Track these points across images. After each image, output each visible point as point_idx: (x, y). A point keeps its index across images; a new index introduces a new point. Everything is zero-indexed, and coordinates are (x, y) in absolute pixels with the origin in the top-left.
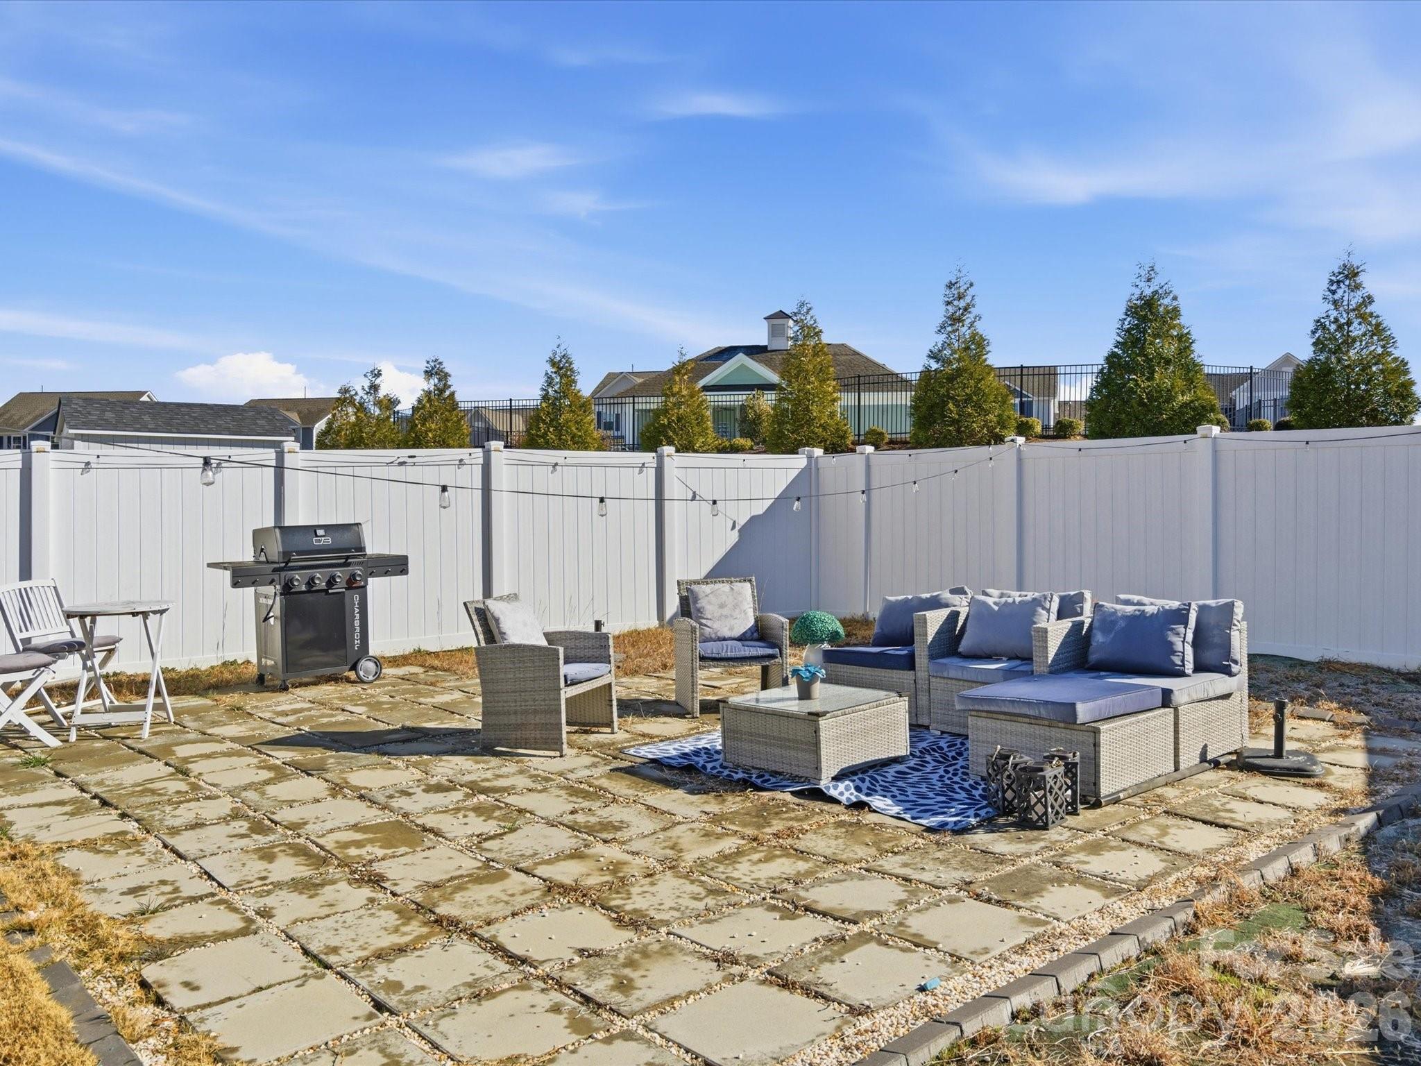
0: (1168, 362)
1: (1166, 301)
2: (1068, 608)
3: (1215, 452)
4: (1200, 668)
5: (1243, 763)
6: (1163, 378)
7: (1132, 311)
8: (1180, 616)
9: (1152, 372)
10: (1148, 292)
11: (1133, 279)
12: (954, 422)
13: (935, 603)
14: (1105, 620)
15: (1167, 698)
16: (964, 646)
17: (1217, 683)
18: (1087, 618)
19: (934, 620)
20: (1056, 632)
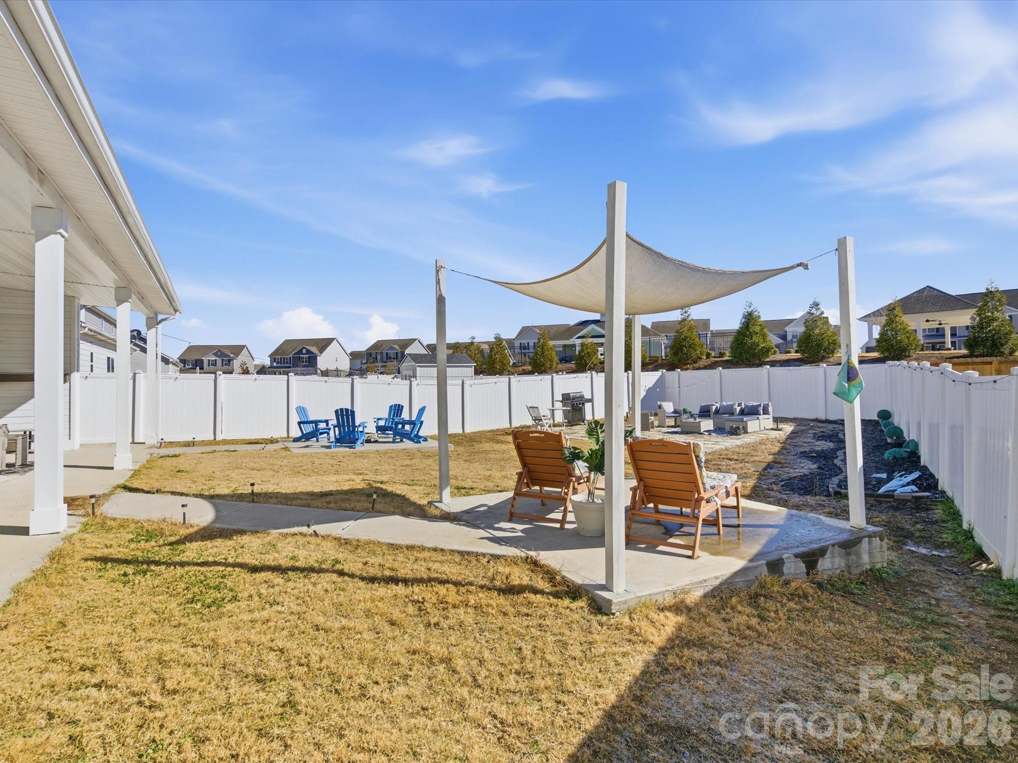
0: (757, 333)
1: (756, 313)
2: (739, 405)
3: (768, 372)
4: (764, 414)
5: (772, 429)
6: (756, 339)
7: (745, 317)
8: (760, 405)
9: (752, 337)
10: (750, 310)
11: (744, 306)
12: (685, 354)
13: (713, 405)
14: (746, 406)
15: (758, 418)
16: (720, 412)
17: (767, 416)
18: (743, 406)
19: (714, 408)
20: (738, 409)
